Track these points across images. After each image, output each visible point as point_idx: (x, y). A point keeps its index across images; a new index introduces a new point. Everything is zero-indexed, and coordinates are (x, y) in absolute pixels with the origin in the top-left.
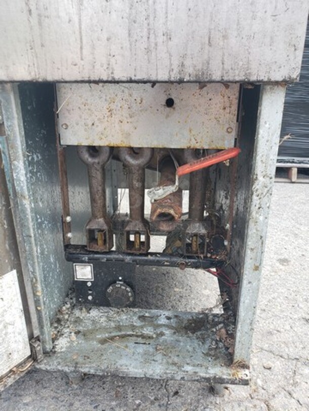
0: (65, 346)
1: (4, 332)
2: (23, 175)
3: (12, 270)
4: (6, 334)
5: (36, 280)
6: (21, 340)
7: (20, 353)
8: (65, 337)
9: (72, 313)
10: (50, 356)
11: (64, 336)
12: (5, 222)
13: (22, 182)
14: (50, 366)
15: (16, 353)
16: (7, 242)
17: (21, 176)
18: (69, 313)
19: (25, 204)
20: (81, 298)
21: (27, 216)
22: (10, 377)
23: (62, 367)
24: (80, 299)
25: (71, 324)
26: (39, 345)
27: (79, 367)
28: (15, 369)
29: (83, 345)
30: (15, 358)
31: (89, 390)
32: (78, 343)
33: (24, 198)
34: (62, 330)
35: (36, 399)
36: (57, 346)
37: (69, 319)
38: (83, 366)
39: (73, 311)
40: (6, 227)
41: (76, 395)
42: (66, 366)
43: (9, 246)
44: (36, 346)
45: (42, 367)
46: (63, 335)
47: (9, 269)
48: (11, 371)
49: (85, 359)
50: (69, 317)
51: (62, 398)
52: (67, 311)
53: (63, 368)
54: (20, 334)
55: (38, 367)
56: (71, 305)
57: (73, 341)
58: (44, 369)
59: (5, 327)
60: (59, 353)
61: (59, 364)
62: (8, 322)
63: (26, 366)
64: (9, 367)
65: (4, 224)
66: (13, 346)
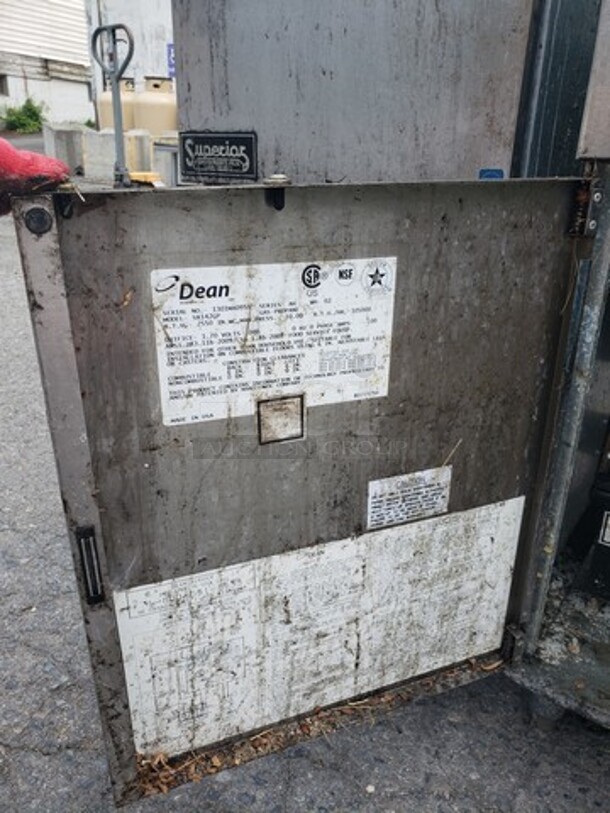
0: (559, 657)
1: (478, 595)
2: (591, 332)
3: (519, 495)
4: (480, 599)
5: (552, 525)
6: (495, 617)
7: (488, 639)
8: (557, 640)
9: (568, 601)
10: (530, 663)
11: (554, 638)
12: (536, 410)
13: (588, 344)
14: (531, 681)
15: (482, 635)
16: (528, 446)
17: (587, 334)
18: (562, 597)
19: (579, 386)
20: (599, 580)
21: (575, 408)
22: (464, 671)
23: (553, 693)
24: (597, 582)
25: (566, 620)
26: (521, 639)
27: (589, 708)
28: (473, 661)
29: (593, 669)
30: (478, 643)
31: (569, 754)
32: (584, 662)
33: (581, 373)
34: (550, 624)
35: (470, 725)
36: (542, 652)
37: (562, 609)
38: (597, 708)
39: (569, 598)
40: (535, 418)
41: (542, 750)
42: (563, 694)
43: (530, 453)
44: (517, 637)
45: (517, 677)
46: (552, 634)
47: (517, 492)
48: (467, 661)
49: (600, 697)
50: (561, 604)
51: (517, 745)
52: (557, 594)
53: (555, 696)
54: (496, 607)
55: (508, 673)
56: (564, 583)
57: (575, 655)
58: (518, 682)
59: (482, 587)
60: (546, 664)
61: (549, 685)
62: (488, 580)
63: (491, 664)
64: (467, 653)
65: (534, 413)
66: (483, 622)
